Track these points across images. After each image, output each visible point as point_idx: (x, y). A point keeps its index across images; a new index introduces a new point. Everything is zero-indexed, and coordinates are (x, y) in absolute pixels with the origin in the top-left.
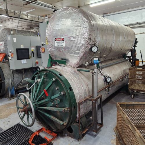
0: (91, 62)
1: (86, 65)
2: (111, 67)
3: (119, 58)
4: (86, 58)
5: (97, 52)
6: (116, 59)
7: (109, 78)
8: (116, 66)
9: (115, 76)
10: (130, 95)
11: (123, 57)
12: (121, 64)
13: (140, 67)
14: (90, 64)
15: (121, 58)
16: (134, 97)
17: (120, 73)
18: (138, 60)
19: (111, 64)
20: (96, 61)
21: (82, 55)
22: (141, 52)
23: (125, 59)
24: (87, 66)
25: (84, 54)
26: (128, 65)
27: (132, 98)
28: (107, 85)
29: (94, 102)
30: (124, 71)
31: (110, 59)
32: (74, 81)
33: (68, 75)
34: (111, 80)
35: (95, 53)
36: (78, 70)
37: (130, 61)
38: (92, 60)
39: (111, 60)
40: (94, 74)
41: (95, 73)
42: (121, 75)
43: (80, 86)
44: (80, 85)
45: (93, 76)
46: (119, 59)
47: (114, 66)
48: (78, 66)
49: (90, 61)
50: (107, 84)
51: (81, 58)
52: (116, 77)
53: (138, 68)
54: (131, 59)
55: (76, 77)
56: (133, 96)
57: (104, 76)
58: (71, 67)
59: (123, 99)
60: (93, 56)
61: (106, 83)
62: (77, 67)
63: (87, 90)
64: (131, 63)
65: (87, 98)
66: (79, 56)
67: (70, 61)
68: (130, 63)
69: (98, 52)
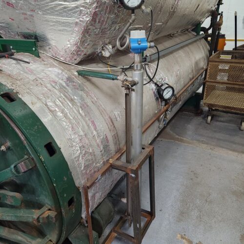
0: (122, 46)
1: (106, 54)
2: (171, 55)
3: (185, 31)
4: (103, 32)
5: (139, 7)
6: (180, 35)
7: (170, 89)
8: (181, 53)
9: (179, 78)
10: (202, 116)
11: (193, 30)
12: (190, 46)
13: (228, 53)
14: (118, 50)
15: (189, 32)
16: (211, 120)
17: (190, 71)
18: (223, 36)
19: (171, 49)
20: (139, 41)
21: (87, 19)
22: (236, 17)
23: (198, 34)
24: (109, 58)
25: (95, 14)
26: (204, 50)
27: (207, 123)
28: (163, 108)
29: (133, 175)
30: (197, 63)
31: (165, 36)
32: (66, 116)
33: (41, 97)
34: (173, 94)
35: (133, 10)
36: (80, 73)
37: (206, 39)
38: (123, 38)
39: (170, 36)
40: (133, 90)
41: (134, 84)
42: (191, 76)
43: (86, 127)
44: (88, 126)
45: (128, 97)
46: (186, 34)
47: (176, 54)
48: (79, 60)
49: (118, 43)
50: (163, 103)
51: (86, 31)
52: (182, 82)
53: (223, 57)
54: (209, 36)
55: (72, 100)
56: (209, 118)
57: (156, 84)
58: (55, 63)
59: (189, 126)
60: (126, 21)
61: (161, 102)
62: (76, 62)
63: (110, 138)
64: (208, 46)
65: (111, 161)
66: (76, 23)
67: (53, 43)
68: (207, 43)
69: (143, 7)
